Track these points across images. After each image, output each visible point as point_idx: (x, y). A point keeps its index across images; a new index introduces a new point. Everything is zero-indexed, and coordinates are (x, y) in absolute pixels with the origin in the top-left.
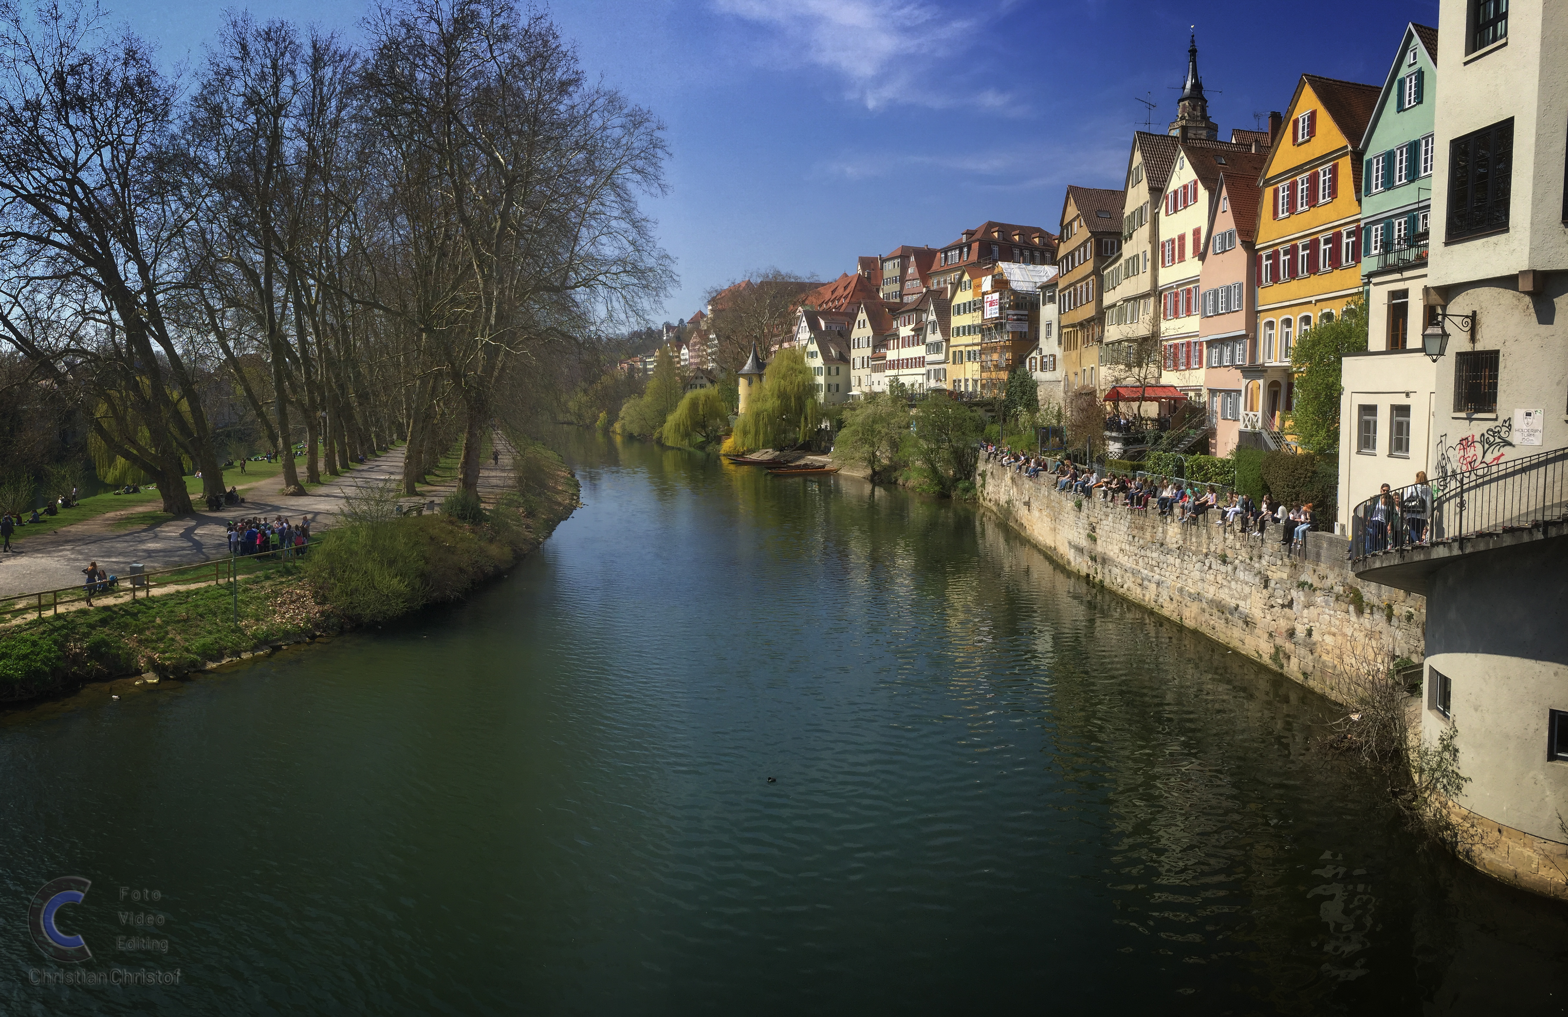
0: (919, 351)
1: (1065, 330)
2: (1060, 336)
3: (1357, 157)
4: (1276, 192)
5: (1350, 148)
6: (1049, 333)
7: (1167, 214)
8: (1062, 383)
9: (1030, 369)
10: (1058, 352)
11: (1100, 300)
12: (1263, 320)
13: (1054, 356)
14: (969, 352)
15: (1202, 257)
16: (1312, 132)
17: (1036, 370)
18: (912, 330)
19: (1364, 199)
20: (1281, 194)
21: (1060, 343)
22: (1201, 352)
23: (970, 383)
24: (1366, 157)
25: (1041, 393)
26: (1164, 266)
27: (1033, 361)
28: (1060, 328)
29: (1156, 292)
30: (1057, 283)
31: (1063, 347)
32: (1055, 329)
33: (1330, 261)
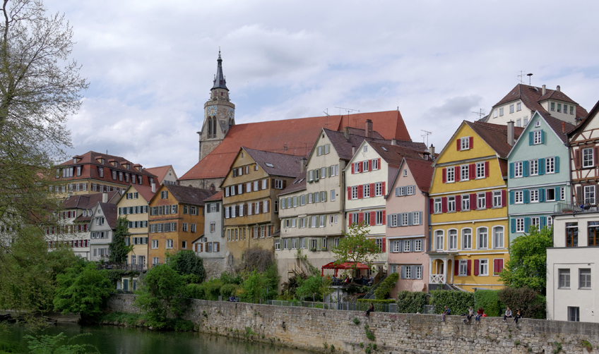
0: (86, 236)
1: (228, 228)
2: (223, 232)
3: (503, 162)
4: (444, 171)
5: (498, 156)
6: (213, 230)
7: (353, 172)
8: (226, 260)
9: (196, 251)
10: (222, 242)
11: (276, 213)
12: (435, 230)
13: (218, 244)
14: (136, 238)
15: (387, 198)
16: (471, 146)
17: (202, 251)
18: (74, 222)
19: (509, 180)
20: (448, 172)
21: (223, 236)
22: (384, 244)
23: (137, 259)
24: (509, 163)
25: (206, 265)
26: (349, 198)
27: (199, 246)
28: (224, 226)
29: (344, 212)
30: (221, 200)
31: (226, 238)
32: (218, 227)
33: (484, 204)
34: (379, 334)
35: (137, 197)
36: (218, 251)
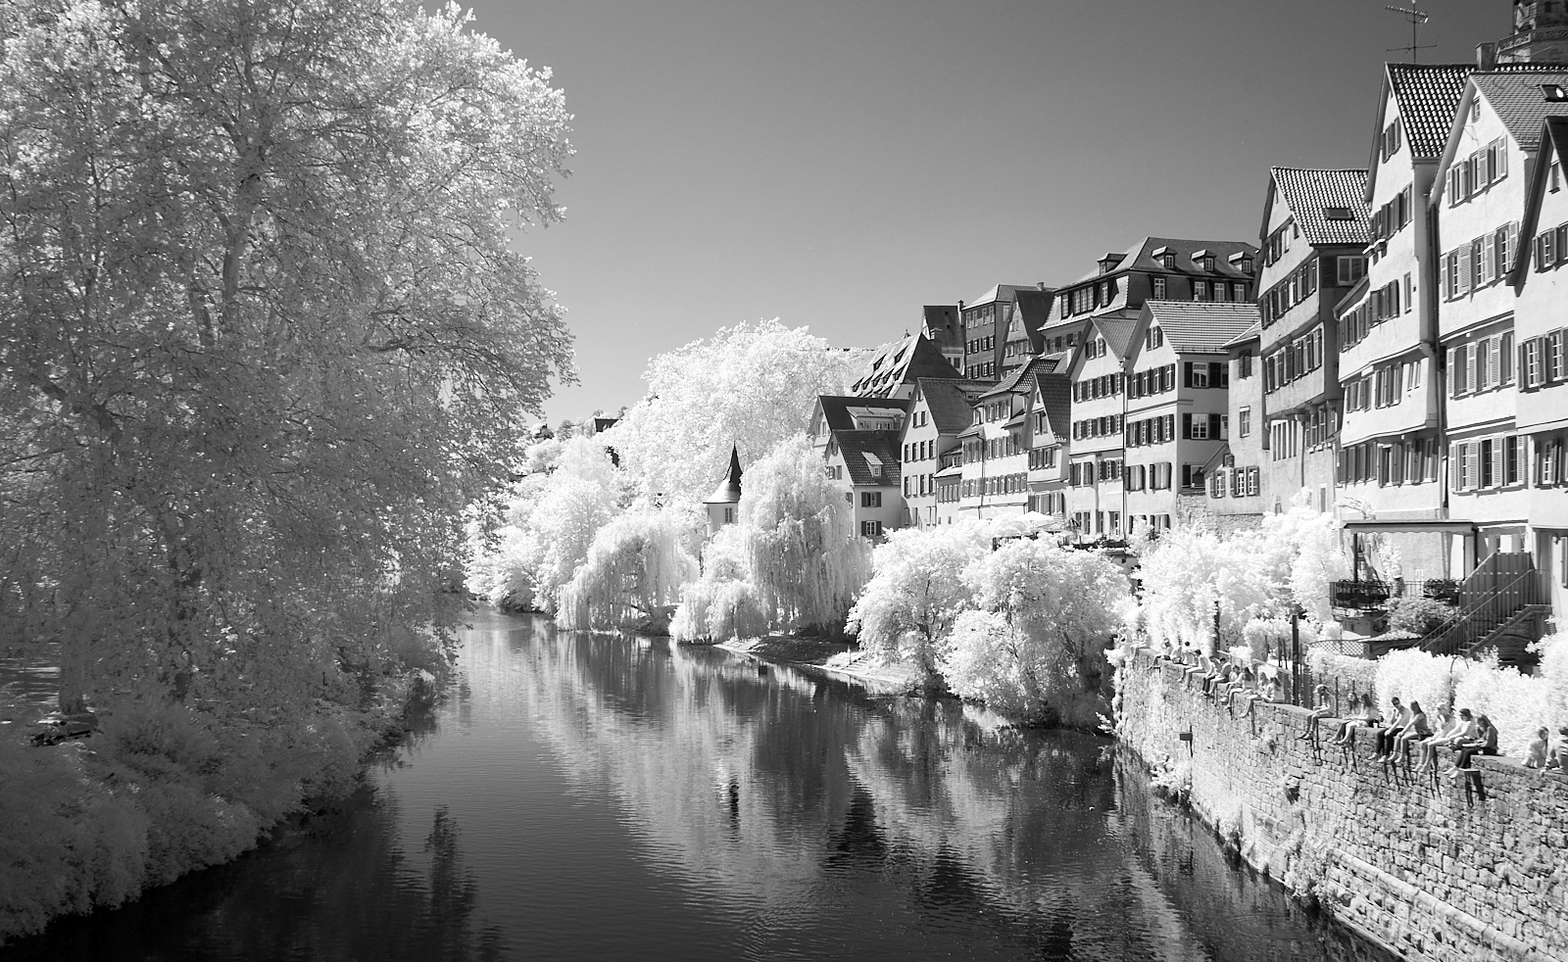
0: (1018, 463)
1: (1274, 423)
2: (1266, 433)
6: (1244, 430)
7: (1454, 203)
9: (1213, 495)
10: (1263, 463)
11: (1333, 366)
13: (1256, 470)
14: (1104, 465)
15: (1515, 280)
17: (1222, 495)
18: (1005, 428)
21: (1266, 447)
23: (1106, 521)
26: (1448, 298)
27: (1219, 480)
28: (1267, 419)
29: (1437, 348)
30: (1258, 340)
31: (1271, 451)
32: (1256, 422)
35: (1105, 351)
36: (1257, 493)
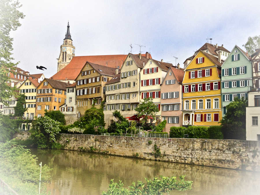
2: (76, 102)
3: (219, 69)
4: (190, 73)
5: (217, 66)
7: (144, 73)
8: (76, 115)
9: (61, 111)
10: (75, 107)
12: (185, 100)
15: (161, 85)
16: (203, 62)
17: (64, 111)
19: (222, 77)
22: (159, 107)
23: (29, 115)
24: (222, 69)
25: (66, 118)
26: (142, 86)
27: (63, 108)
28: (76, 99)
29: (139, 92)
30: (75, 87)
31: (77, 105)
33: (209, 88)
34: (162, 148)
35: (31, 84)
36: (73, 111)
